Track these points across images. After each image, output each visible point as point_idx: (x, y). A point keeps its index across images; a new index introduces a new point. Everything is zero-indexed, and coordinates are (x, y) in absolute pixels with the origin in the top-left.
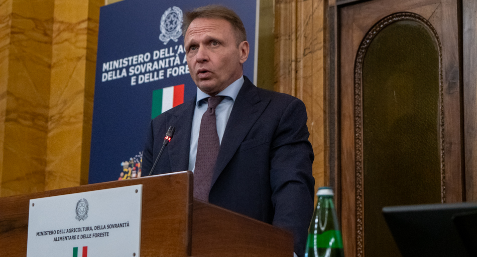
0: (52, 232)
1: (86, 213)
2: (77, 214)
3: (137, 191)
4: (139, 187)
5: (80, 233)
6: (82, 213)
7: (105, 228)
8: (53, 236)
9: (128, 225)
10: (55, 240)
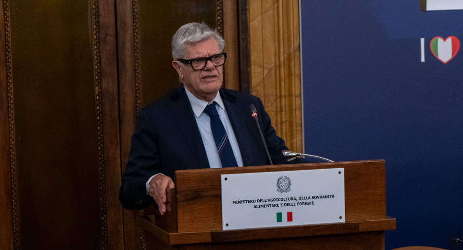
0: (251, 201)
1: (289, 187)
2: (279, 187)
3: (340, 173)
4: (342, 170)
5: (283, 202)
6: (284, 187)
7: (309, 198)
8: (253, 204)
9: (333, 196)
10: (255, 207)
